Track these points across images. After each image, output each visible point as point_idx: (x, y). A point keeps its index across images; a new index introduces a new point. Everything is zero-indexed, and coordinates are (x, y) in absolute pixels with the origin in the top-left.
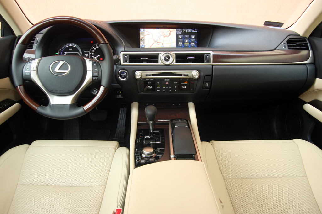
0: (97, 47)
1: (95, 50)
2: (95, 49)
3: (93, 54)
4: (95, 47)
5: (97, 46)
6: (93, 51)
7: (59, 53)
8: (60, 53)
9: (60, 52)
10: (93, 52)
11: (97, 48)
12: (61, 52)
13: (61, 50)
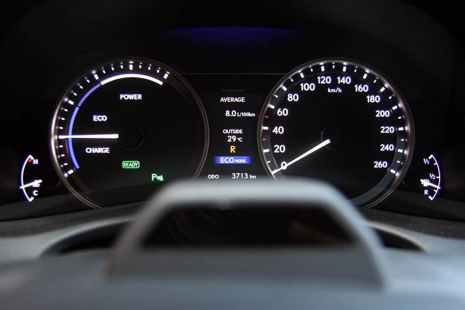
0: (303, 87)
1: (290, 105)
2: (292, 98)
3: (278, 130)
4: (294, 89)
5: (308, 80)
6: (283, 112)
7: (59, 123)
8: (65, 124)
9: (61, 113)
10: (280, 121)
11: (303, 94)
12: (68, 116)
13: (66, 105)
